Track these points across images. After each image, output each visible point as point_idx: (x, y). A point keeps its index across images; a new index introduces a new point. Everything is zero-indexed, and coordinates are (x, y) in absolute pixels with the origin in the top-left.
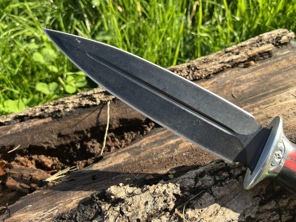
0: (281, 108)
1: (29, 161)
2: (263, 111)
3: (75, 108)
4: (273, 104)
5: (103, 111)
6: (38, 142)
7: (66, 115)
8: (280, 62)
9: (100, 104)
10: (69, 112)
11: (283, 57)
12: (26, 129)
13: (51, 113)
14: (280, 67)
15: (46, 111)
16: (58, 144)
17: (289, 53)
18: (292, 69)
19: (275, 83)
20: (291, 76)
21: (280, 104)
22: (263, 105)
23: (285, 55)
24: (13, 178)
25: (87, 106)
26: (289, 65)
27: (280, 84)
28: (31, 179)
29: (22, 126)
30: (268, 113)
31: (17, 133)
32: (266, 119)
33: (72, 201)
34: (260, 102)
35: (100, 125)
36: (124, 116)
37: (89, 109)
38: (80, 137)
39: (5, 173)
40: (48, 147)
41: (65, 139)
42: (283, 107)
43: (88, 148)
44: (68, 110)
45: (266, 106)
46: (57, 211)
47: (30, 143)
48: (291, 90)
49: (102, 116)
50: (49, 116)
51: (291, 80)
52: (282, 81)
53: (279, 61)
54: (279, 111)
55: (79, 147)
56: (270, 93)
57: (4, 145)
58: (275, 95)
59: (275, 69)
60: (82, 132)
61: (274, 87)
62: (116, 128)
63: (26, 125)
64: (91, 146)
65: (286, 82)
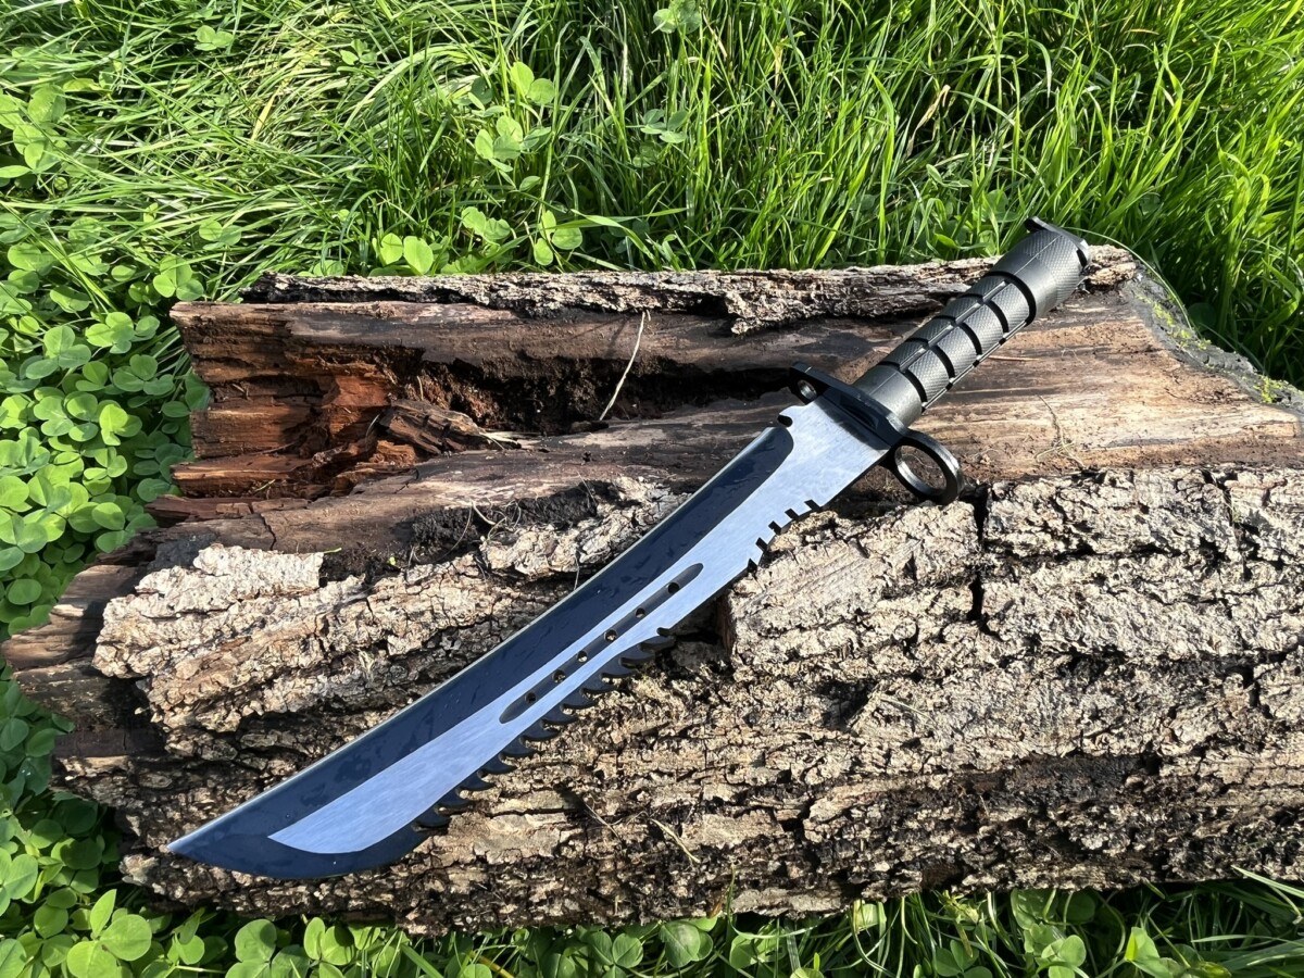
0: (1010, 431)
1: (442, 394)
2: (970, 425)
3: (567, 305)
4: (999, 417)
5: (627, 328)
6: (475, 359)
7: (546, 316)
8: (1069, 330)
9: (623, 312)
10: (554, 311)
11: (1083, 318)
12: (454, 322)
13: (513, 302)
14: (1062, 341)
15: (502, 293)
16: (514, 373)
17: (1101, 314)
18: (1087, 352)
19: (1033, 375)
20: (1075, 369)
21: (1013, 420)
22: (978, 413)
23: (1090, 314)
24: (405, 418)
25: (596, 308)
26: (1088, 342)
27: (1041, 379)
28: (447, 427)
29: (445, 313)
30: (978, 434)
31: (432, 326)
32: (967, 443)
33: (541, 484)
34: (977, 406)
35: (614, 358)
36: (671, 354)
37: (598, 316)
38: (563, 372)
39: (385, 403)
40: (490, 373)
41: (530, 368)
42: (1015, 429)
43: (573, 402)
44: (552, 306)
45: (983, 417)
46: (511, 493)
47: (459, 356)
48: (1055, 400)
49: (623, 340)
50: (507, 308)
51: (1069, 378)
52: (1049, 373)
53: (1067, 325)
54: (1002, 434)
55: (552, 392)
56: (1008, 394)
57: (404, 344)
58: (1014, 401)
59: (1048, 342)
60: (570, 362)
61: (1025, 383)
62: (645, 375)
63: (454, 312)
64: (581, 398)
65: (1056, 379)
